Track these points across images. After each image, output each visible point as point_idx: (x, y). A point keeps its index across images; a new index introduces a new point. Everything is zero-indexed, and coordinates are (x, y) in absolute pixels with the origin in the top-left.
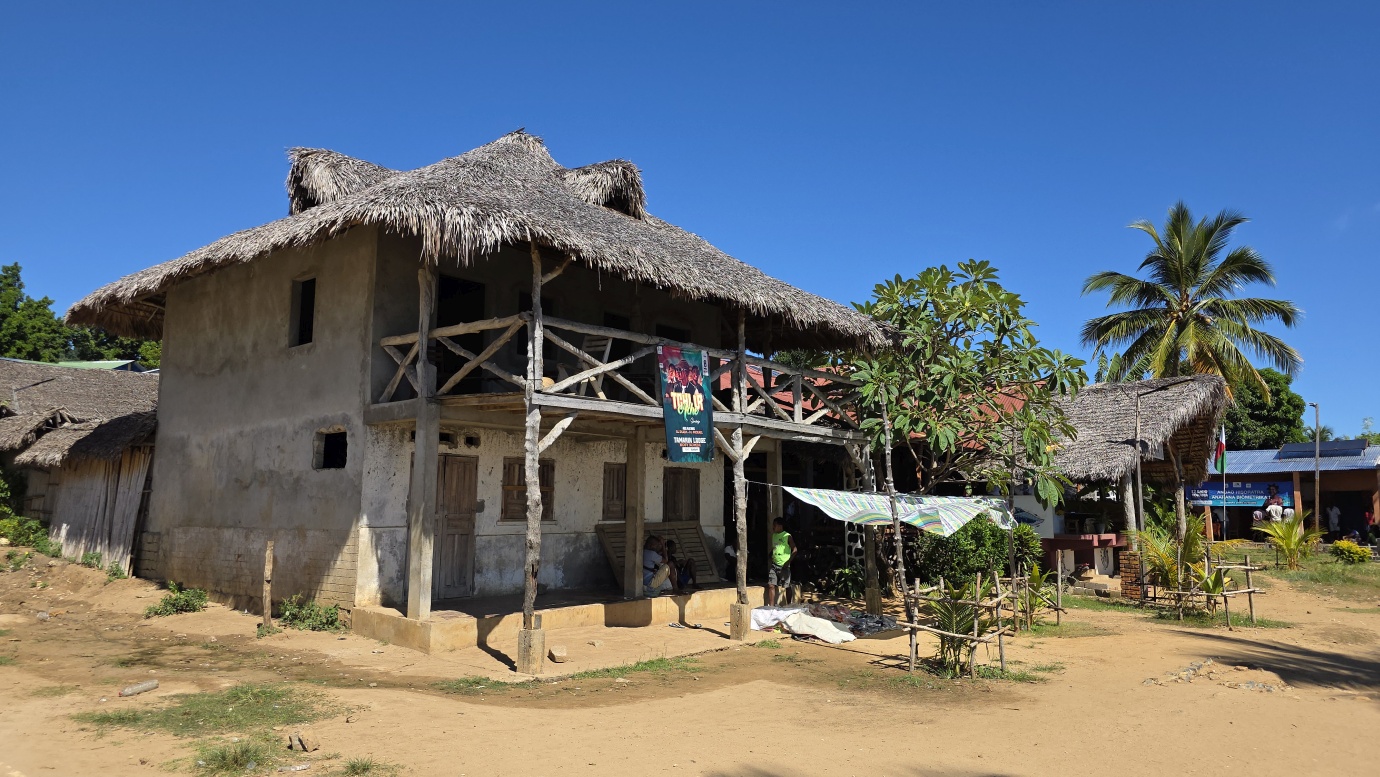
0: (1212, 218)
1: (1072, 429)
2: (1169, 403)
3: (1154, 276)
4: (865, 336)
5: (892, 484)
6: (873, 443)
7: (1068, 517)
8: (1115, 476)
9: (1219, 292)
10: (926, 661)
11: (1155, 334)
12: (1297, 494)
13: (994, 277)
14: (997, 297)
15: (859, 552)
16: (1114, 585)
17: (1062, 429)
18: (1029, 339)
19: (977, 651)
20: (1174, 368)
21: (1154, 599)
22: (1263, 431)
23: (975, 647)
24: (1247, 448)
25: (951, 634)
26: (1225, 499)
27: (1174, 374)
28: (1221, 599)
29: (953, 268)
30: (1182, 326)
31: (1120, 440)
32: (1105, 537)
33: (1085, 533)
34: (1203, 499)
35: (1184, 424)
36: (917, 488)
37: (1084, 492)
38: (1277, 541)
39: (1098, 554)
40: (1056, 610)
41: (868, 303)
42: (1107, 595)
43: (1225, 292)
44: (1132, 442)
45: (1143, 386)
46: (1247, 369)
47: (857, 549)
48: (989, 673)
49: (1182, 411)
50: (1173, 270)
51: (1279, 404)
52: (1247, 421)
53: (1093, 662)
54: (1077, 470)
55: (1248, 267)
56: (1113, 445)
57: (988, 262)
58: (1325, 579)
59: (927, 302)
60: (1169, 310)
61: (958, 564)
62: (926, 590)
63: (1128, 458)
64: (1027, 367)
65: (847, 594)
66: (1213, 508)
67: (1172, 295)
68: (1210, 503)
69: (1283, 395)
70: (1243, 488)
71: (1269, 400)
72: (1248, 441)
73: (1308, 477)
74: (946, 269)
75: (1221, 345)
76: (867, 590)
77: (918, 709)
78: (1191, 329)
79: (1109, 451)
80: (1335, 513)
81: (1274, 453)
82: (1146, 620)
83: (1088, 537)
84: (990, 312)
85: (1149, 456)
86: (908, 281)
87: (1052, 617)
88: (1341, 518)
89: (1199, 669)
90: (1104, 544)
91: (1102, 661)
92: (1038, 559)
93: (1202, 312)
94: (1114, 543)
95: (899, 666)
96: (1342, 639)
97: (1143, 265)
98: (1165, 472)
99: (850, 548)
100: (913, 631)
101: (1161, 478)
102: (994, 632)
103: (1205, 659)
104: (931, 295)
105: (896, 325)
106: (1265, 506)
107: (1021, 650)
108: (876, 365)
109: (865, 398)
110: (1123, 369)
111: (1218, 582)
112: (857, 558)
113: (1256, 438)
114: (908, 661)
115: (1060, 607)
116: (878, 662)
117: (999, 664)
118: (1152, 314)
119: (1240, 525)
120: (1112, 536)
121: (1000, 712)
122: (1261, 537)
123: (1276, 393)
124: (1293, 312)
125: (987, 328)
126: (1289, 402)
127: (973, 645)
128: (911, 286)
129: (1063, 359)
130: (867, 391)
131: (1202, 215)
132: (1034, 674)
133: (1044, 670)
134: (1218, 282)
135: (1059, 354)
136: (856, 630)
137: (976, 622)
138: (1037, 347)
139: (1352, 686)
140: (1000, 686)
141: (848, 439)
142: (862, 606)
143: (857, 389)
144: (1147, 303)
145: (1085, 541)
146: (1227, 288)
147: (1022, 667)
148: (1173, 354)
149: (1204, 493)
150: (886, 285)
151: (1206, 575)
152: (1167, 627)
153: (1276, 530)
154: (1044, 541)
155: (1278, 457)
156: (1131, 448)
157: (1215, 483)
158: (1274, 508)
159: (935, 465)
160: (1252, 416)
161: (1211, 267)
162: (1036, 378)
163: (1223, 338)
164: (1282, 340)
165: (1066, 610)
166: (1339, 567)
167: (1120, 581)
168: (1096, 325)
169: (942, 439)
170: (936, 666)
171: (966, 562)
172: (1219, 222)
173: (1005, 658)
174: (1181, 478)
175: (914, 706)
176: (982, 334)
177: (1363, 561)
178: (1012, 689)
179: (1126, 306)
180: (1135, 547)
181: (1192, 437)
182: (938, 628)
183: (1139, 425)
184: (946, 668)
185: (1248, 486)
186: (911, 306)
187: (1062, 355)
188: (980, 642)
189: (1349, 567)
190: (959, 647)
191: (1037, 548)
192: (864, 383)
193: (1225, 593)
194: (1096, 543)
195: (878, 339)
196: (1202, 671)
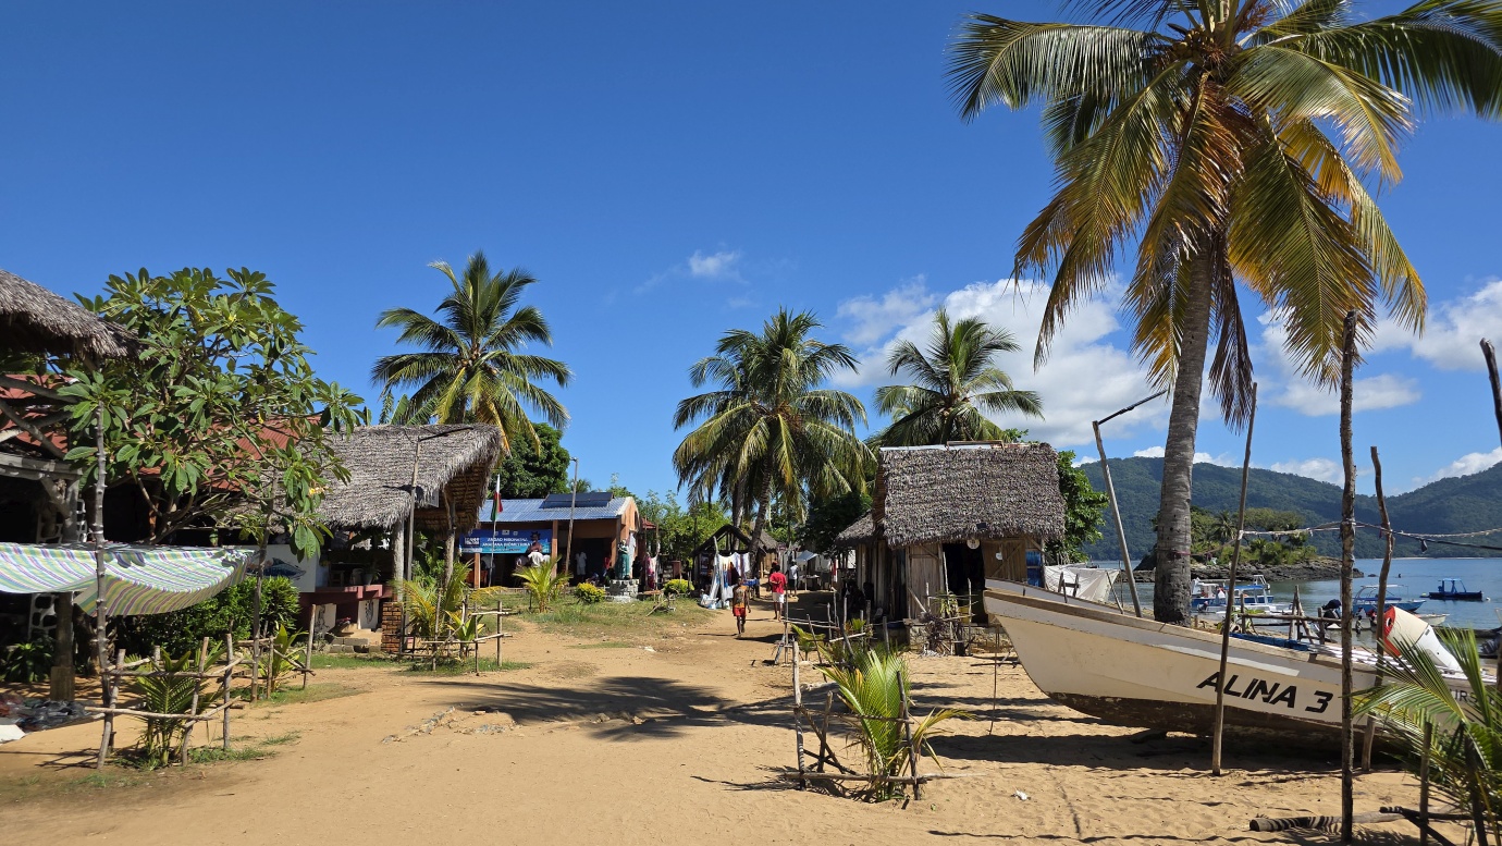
0: (506, 274)
1: (346, 472)
2: (448, 450)
3: (449, 320)
4: (87, 339)
5: (101, 532)
6: (84, 480)
7: (334, 568)
8: (387, 523)
9: (506, 346)
10: (124, 752)
11: (445, 378)
12: (555, 541)
13: (269, 292)
14: (271, 316)
15: (49, 620)
16: (374, 638)
17: (335, 471)
18: (303, 368)
19: (192, 732)
20: (457, 414)
21: (412, 650)
22: (535, 482)
23: (191, 727)
24: (519, 497)
25: (163, 715)
26: (495, 546)
27: (458, 421)
28: (473, 646)
29: (219, 273)
30: (470, 374)
31: (396, 485)
32: (370, 588)
33: (349, 585)
34: (475, 546)
35: (459, 472)
36: (146, 536)
37: (356, 540)
38: (532, 585)
39: (362, 607)
40: (303, 672)
41: (99, 299)
42: (365, 650)
43: (510, 345)
44: (408, 488)
45: (425, 430)
46: (524, 424)
47: (47, 617)
48: (208, 755)
49: (460, 458)
50: (468, 319)
51: (550, 457)
52: (521, 472)
53: (333, 726)
54: (346, 517)
55: (531, 325)
56: (389, 490)
57: (263, 275)
58: (565, 620)
59: (179, 308)
60: (459, 358)
61: (191, 629)
62: (134, 664)
63: (401, 504)
64: (299, 399)
65: (23, 678)
66: (482, 555)
67: (464, 342)
68: (480, 550)
69: (554, 449)
70: (511, 536)
71: (540, 452)
72: (521, 490)
73: (564, 524)
74: (210, 274)
75: (503, 397)
76: (54, 669)
77: (97, 817)
78: (478, 378)
79: (384, 496)
80: (582, 558)
81: (539, 502)
82: (400, 673)
83: (353, 589)
84: (260, 331)
85: (423, 503)
86: (158, 278)
87: (298, 681)
88: (587, 561)
89: (440, 718)
90: (369, 595)
91: (344, 723)
92: (294, 616)
93: (489, 364)
94: (380, 594)
95: (82, 765)
96: (569, 675)
97: (441, 307)
98: (439, 519)
99: (37, 616)
100: (108, 717)
101: (434, 526)
102: (218, 706)
103: (447, 707)
104: (185, 301)
105: (136, 331)
106: (528, 552)
107: (252, 723)
108: (100, 378)
109: (76, 421)
110: (410, 412)
111: (472, 629)
112: (47, 629)
113: (528, 488)
114: (97, 755)
115: (308, 668)
116: (52, 763)
117: (221, 743)
118: (443, 358)
119: (504, 572)
120: (379, 587)
121: (209, 801)
122: (519, 583)
123: (548, 447)
124: (566, 374)
125: (256, 350)
126: (557, 455)
127: (188, 725)
128: (162, 287)
129: (340, 393)
130: (81, 411)
131: (497, 269)
132: (263, 749)
133: (276, 742)
134: (507, 336)
135: (336, 388)
136: (28, 725)
137: (196, 697)
138: (313, 378)
139: (570, 718)
140: (218, 769)
141: (46, 473)
142: (45, 690)
143: (66, 408)
144: (440, 346)
145: (349, 593)
146: (513, 342)
147: (248, 744)
148: (460, 401)
149: (476, 541)
150: (125, 278)
151: (462, 622)
152: (419, 679)
153: (531, 576)
154: (303, 595)
155: (543, 507)
156: (406, 494)
157: (487, 530)
158: (534, 554)
159: (174, 508)
160: (526, 467)
161: (502, 320)
162: (309, 412)
163: (506, 390)
164: (555, 398)
165: (315, 671)
166: (579, 608)
167: (381, 634)
168: (389, 363)
169: (180, 478)
170: (135, 757)
171: (202, 625)
172: (511, 279)
173: (230, 734)
174: (453, 525)
175: (93, 813)
176: (250, 356)
177: (598, 601)
178: (231, 770)
179: (418, 347)
180: (400, 598)
181: (467, 484)
182: (146, 709)
183: (416, 470)
184: (149, 757)
185: (516, 533)
186: (159, 311)
187: (339, 388)
188: (197, 720)
189: (587, 607)
190: (170, 731)
191: (294, 604)
192: (78, 400)
193: (477, 639)
194: (360, 596)
195: (106, 344)
196: (443, 722)
